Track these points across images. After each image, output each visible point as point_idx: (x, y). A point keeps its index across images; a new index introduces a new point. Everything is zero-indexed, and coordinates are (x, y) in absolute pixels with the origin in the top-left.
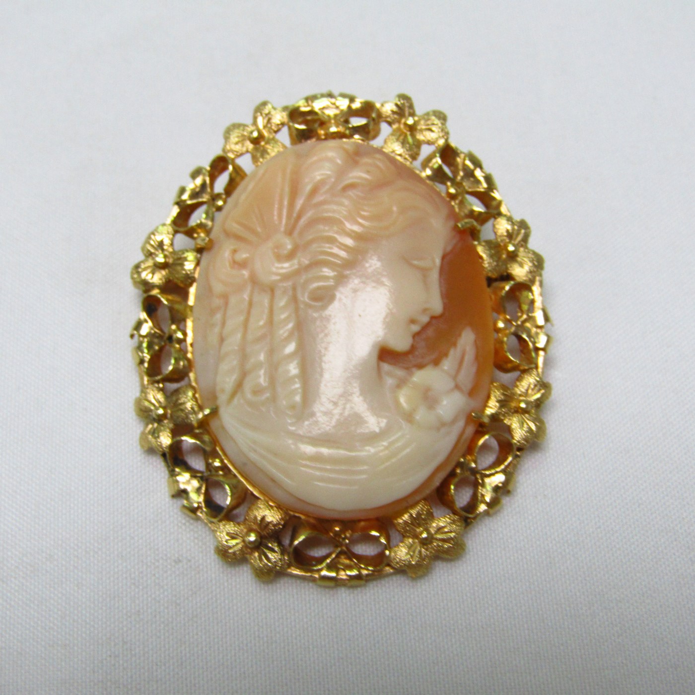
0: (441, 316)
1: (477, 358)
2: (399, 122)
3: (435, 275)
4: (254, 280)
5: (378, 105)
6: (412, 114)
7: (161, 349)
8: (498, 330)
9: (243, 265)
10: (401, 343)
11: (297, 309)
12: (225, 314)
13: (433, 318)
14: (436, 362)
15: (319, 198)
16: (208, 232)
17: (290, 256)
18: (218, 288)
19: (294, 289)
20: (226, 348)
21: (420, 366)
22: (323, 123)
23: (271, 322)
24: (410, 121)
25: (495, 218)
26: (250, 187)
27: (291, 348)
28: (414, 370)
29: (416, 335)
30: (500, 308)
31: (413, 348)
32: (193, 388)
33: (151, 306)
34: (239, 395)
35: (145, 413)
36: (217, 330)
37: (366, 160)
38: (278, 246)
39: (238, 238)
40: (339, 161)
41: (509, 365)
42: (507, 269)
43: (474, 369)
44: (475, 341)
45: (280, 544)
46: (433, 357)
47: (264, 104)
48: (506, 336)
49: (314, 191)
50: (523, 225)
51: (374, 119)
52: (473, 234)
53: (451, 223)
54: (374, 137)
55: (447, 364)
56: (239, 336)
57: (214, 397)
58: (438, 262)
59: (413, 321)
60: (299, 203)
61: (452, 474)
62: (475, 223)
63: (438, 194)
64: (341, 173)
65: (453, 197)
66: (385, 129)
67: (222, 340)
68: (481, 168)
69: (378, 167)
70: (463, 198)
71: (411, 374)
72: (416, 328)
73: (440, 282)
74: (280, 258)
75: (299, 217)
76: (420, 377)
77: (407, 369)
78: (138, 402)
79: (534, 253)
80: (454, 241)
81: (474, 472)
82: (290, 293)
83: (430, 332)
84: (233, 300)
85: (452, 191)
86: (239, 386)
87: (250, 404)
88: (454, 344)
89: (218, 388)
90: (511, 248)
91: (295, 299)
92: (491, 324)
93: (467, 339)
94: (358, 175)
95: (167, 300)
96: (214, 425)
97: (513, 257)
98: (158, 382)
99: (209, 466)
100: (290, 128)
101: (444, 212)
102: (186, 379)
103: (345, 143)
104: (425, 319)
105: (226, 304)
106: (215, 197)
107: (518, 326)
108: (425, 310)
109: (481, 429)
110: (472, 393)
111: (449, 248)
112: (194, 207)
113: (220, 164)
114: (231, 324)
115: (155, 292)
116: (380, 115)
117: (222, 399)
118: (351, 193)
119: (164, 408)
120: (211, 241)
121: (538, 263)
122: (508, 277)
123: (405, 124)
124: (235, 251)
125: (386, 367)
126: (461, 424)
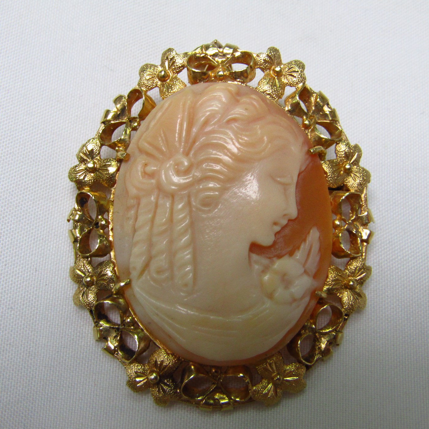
0: (296, 219)
1: (320, 250)
2: (270, 69)
3: (292, 190)
4: (159, 188)
5: (255, 56)
6: (279, 64)
7: (89, 232)
8: (336, 227)
9: (152, 175)
11: (191, 211)
12: (137, 211)
13: (289, 220)
14: (291, 254)
15: (208, 129)
16: (126, 147)
17: (187, 172)
18: (133, 191)
19: (189, 196)
21: (279, 257)
22: (212, 67)
23: (171, 219)
24: (278, 69)
25: (337, 144)
28: (274, 259)
29: (277, 234)
30: (337, 210)
31: (275, 243)
32: (113, 263)
33: (82, 200)
34: (146, 272)
35: (77, 279)
36: (131, 222)
37: (244, 99)
38: (178, 164)
39: (148, 154)
41: (343, 254)
42: (344, 182)
43: (318, 259)
44: (320, 237)
45: (173, 381)
46: (289, 249)
47: (170, 50)
48: (341, 231)
49: (206, 123)
50: (357, 148)
51: (251, 67)
52: (321, 156)
53: (306, 149)
54: (251, 80)
55: (299, 255)
56: (148, 228)
57: (129, 273)
58: (295, 179)
59: (275, 224)
60: (194, 130)
61: (299, 335)
62: (322, 148)
64: (226, 109)
65: (307, 127)
66: (259, 74)
67: (135, 231)
68: (328, 104)
69: (254, 105)
70: (315, 128)
71: (273, 263)
72: (277, 228)
73: (296, 193)
74: (178, 173)
75: (194, 142)
76: (278, 264)
77: (270, 258)
78: (73, 271)
79: (364, 170)
80: (308, 162)
81: (314, 331)
82: (186, 199)
83: (287, 231)
84: (144, 201)
85: (307, 122)
86: (146, 266)
87: (155, 280)
88: (305, 240)
89: (131, 266)
90: (348, 167)
91: (189, 203)
92: (331, 225)
93: (314, 235)
94: (238, 111)
95: (95, 196)
96: (128, 293)
97: (348, 172)
98: (87, 257)
99: (123, 321)
100: (188, 69)
101: (301, 140)
102: (108, 255)
103: (230, 85)
104: (285, 222)
105: (139, 204)
106: (132, 120)
107: (349, 224)
108: (285, 215)
109: (321, 302)
110: (315, 276)
111: (303, 168)
112: (116, 126)
113: (135, 95)
114: (142, 219)
115: (86, 190)
116: (256, 63)
117: (134, 274)
118: (234, 125)
119: (91, 277)
120: (128, 155)
121: (366, 177)
122: (343, 188)
123: (274, 70)
124: (146, 165)
125: (254, 257)
126: (307, 299)
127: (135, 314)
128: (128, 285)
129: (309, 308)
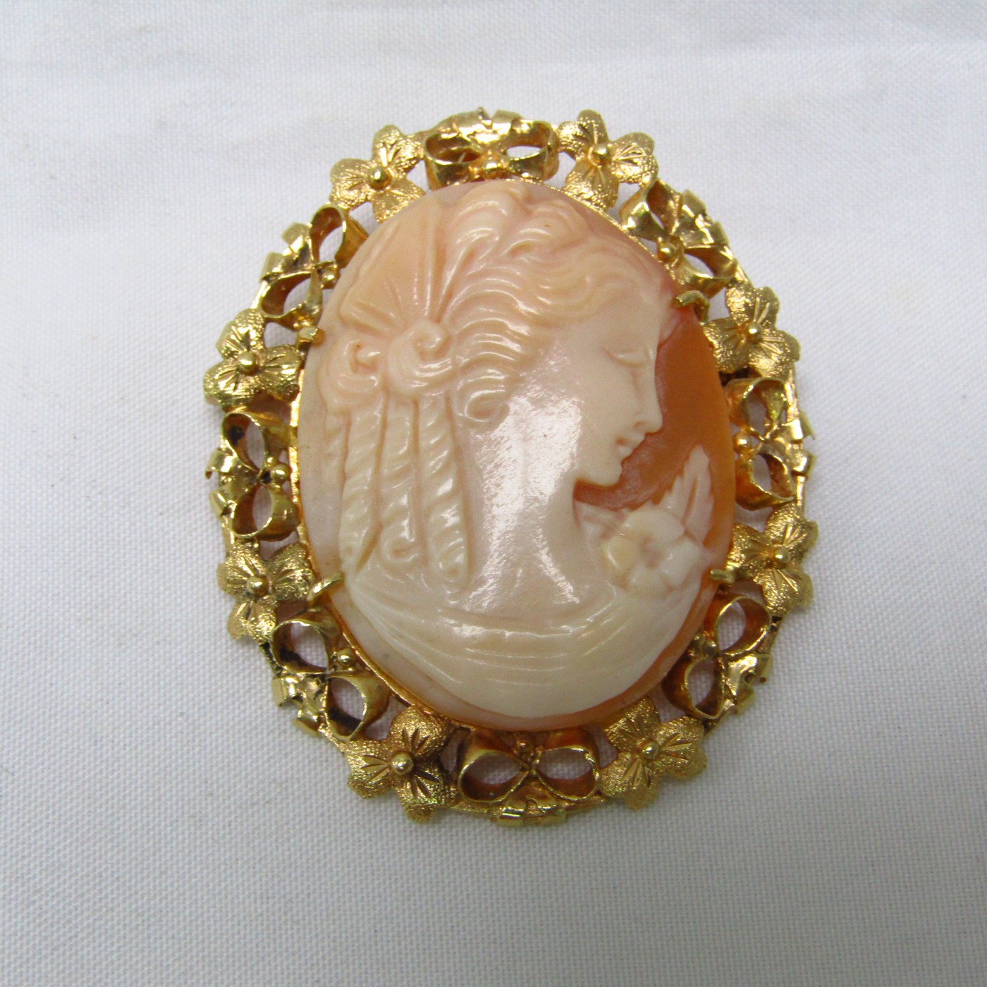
0: (659, 432)
1: (712, 490)
2: (586, 152)
3: (649, 374)
4: (387, 389)
5: (555, 127)
6: (603, 140)
7: (252, 494)
8: (739, 449)
9: (371, 367)
10: (605, 474)
11: (453, 430)
12: (347, 440)
13: (648, 435)
14: (656, 499)
15: (478, 266)
16: (315, 320)
17: (440, 353)
18: (335, 402)
19: (448, 400)
20: (350, 489)
21: (634, 506)
22: (472, 156)
23: (415, 448)
24: (602, 151)
25: (729, 288)
26: (375, 253)
27: (447, 486)
28: (625, 511)
29: (625, 461)
30: (741, 416)
31: (623, 480)
32: (304, 547)
33: (235, 430)
34: (373, 556)
35: (234, 587)
36: (335, 463)
37: (542, 209)
38: (422, 339)
39: (362, 328)
40: (504, 212)
41: (758, 499)
42: (748, 360)
43: (709, 507)
44: (709, 466)
45: (442, 769)
46: (651, 491)
47: (388, 129)
48: (750, 456)
49: (470, 257)
50: (767, 295)
51: (549, 149)
52: (699, 310)
53: (669, 298)
54: (551, 175)
55: (672, 501)
56: (369, 473)
57: (337, 561)
58: (652, 354)
59: (621, 442)
60: (449, 275)
61: (685, 660)
62: (701, 295)
63: (647, 255)
64: (508, 230)
65: (666, 259)
66: (565, 162)
67: (344, 477)
68: (704, 215)
69: (559, 218)
70: (681, 259)
71: (621, 518)
72: (625, 451)
73: (656, 382)
74: (424, 356)
75: (450, 295)
76: (635, 521)
77: (615, 510)
78: (222, 570)
79: (786, 336)
80: (674, 323)
81: (715, 654)
82: (443, 406)
83: (645, 456)
84: (358, 419)
85: (666, 250)
86: (373, 543)
87: (393, 570)
88: (681, 472)
89: (342, 547)
90: (753, 331)
91: (449, 414)
92: (731, 444)
93: (698, 464)
94: (533, 231)
95: (260, 420)
96: (337, 601)
97: (755, 341)
98: (252, 540)
99: (333, 662)
100: (427, 164)
101: (658, 281)
102: (292, 535)
103: (510, 184)
104: (638, 438)
105: (349, 424)
106: (321, 270)
107: (766, 441)
108: (638, 425)
109: (722, 592)
110: (708, 542)
111: (667, 334)
112: (291, 283)
113: (326, 220)
114: (356, 453)
115: (239, 410)
116: (558, 143)
117: (349, 562)
118: (523, 258)
119: (263, 578)
120: (320, 332)
121: (791, 352)
122: (748, 372)
123: (594, 154)
124: (358, 347)
125: (585, 509)
126: (695, 586)
127: (356, 642)
128: (338, 584)
129: (699, 605)
